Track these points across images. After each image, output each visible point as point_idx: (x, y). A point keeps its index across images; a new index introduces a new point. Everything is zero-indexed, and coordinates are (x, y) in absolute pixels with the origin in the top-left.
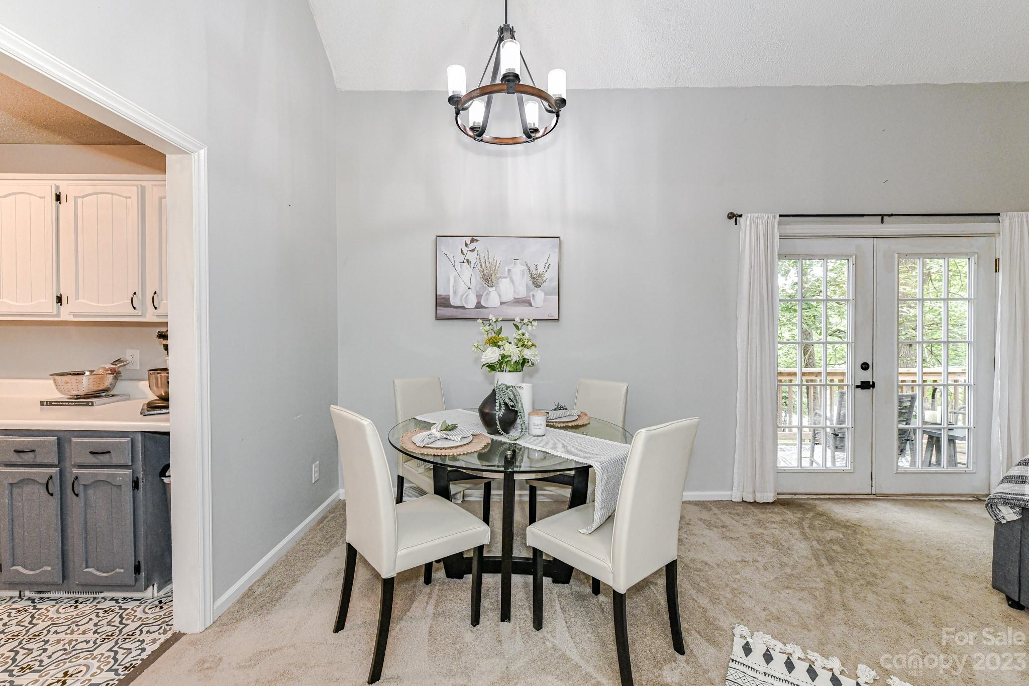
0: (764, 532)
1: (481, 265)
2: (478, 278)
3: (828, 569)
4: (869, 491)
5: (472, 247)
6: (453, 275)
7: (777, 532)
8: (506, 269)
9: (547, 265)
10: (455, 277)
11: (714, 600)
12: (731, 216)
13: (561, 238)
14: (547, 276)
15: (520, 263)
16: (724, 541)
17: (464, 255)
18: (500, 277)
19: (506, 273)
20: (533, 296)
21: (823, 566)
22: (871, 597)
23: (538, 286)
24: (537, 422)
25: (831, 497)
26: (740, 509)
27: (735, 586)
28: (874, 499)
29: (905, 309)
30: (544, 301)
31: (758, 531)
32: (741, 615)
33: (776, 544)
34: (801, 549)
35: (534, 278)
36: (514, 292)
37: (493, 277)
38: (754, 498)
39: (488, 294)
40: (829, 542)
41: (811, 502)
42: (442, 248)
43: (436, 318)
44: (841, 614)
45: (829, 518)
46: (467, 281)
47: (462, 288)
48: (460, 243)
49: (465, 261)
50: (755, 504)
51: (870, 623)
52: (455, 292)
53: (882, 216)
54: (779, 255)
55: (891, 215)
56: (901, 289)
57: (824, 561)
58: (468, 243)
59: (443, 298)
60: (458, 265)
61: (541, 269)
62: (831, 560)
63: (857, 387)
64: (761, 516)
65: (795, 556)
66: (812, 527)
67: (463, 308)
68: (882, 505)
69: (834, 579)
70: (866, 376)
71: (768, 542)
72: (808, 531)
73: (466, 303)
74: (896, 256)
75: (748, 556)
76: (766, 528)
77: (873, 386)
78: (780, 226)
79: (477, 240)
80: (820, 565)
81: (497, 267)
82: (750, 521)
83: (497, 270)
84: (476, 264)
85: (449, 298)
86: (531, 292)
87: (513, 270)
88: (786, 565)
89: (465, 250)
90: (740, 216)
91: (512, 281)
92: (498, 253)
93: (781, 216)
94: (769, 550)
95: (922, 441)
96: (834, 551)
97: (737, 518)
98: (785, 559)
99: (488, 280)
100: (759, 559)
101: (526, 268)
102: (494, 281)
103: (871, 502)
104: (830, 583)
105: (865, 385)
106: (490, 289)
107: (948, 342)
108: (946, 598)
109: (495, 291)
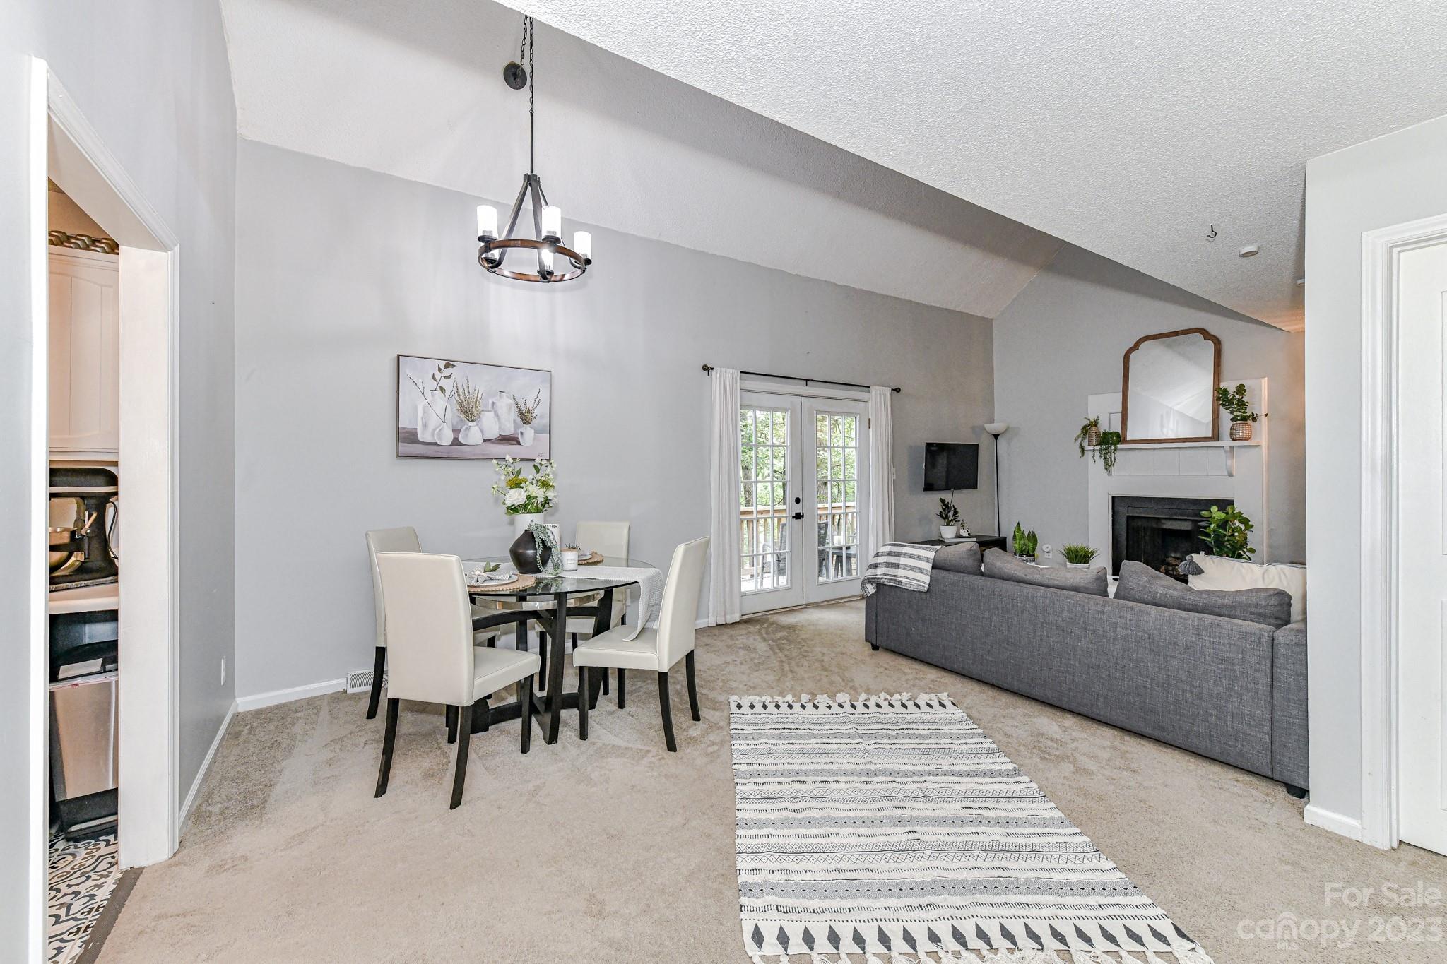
0: (737, 642)
1: (459, 395)
2: (455, 410)
3: (780, 654)
4: (801, 603)
5: (447, 372)
6: (421, 404)
7: (745, 641)
8: (490, 402)
9: (537, 400)
10: (424, 408)
11: (712, 689)
12: (707, 369)
13: (552, 373)
14: (536, 412)
15: (507, 396)
16: (709, 654)
17: (436, 381)
18: (483, 410)
19: (490, 406)
20: (522, 433)
21: (776, 653)
22: (806, 663)
23: (527, 423)
24: (569, 558)
25: (778, 611)
26: (716, 631)
27: (723, 678)
28: (805, 608)
29: (821, 453)
30: (534, 439)
31: (731, 643)
32: (731, 691)
33: (747, 648)
34: (762, 647)
35: (523, 414)
36: (500, 428)
37: (474, 410)
38: (725, 620)
39: (468, 429)
40: (779, 639)
41: (764, 617)
42: (406, 370)
43: (398, 456)
44: (790, 675)
45: (778, 625)
46: (441, 412)
47: (434, 421)
48: (432, 367)
49: (438, 389)
50: (726, 625)
51: (806, 676)
52: (425, 426)
53: (807, 380)
54: (741, 405)
55: (812, 380)
56: (819, 433)
57: (777, 651)
58: (443, 367)
59: (407, 432)
60: (428, 394)
61: (530, 404)
62: (781, 649)
63: (793, 517)
64: (732, 633)
65: (759, 652)
66: (767, 633)
67: (436, 444)
68: (809, 611)
69: (784, 659)
70: (798, 508)
71: (740, 648)
72: (765, 635)
73: (440, 439)
74: (815, 412)
75: (729, 659)
76: (737, 639)
77: (803, 516)
78: (742, 381)
79: (454, 366)
80: (775, 653)
81: (478, 399)
82: (725, 637)
83: (479, 402)
84: (453, 393)
85: (416, 432)
86: (518, 428)
87: (499, 404)
88: (754, 658)
89: (438, 375)
90: (712, 369)
91: (497, 415)
92: (480, 383)
93: (741, 372)
94: (742, 652)
95: (831, 561)
96: (783, 644)
97: (715, 638)
98: (753, 655)
99: (469, 412)
100: (736, 659)
101: (513, 402)
102: (475, 414)
103: (804, 610)
104: (782, 662)
105: (798, 516)
106: (471, 423)
107: (845, 480)
108: (843, 654)
109: (477, 427)
